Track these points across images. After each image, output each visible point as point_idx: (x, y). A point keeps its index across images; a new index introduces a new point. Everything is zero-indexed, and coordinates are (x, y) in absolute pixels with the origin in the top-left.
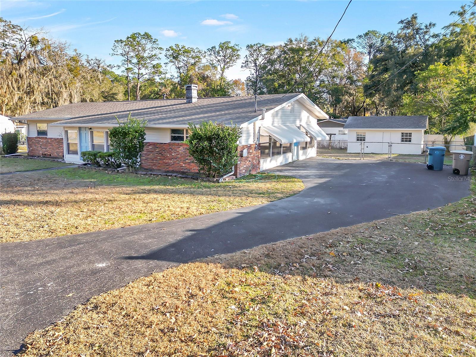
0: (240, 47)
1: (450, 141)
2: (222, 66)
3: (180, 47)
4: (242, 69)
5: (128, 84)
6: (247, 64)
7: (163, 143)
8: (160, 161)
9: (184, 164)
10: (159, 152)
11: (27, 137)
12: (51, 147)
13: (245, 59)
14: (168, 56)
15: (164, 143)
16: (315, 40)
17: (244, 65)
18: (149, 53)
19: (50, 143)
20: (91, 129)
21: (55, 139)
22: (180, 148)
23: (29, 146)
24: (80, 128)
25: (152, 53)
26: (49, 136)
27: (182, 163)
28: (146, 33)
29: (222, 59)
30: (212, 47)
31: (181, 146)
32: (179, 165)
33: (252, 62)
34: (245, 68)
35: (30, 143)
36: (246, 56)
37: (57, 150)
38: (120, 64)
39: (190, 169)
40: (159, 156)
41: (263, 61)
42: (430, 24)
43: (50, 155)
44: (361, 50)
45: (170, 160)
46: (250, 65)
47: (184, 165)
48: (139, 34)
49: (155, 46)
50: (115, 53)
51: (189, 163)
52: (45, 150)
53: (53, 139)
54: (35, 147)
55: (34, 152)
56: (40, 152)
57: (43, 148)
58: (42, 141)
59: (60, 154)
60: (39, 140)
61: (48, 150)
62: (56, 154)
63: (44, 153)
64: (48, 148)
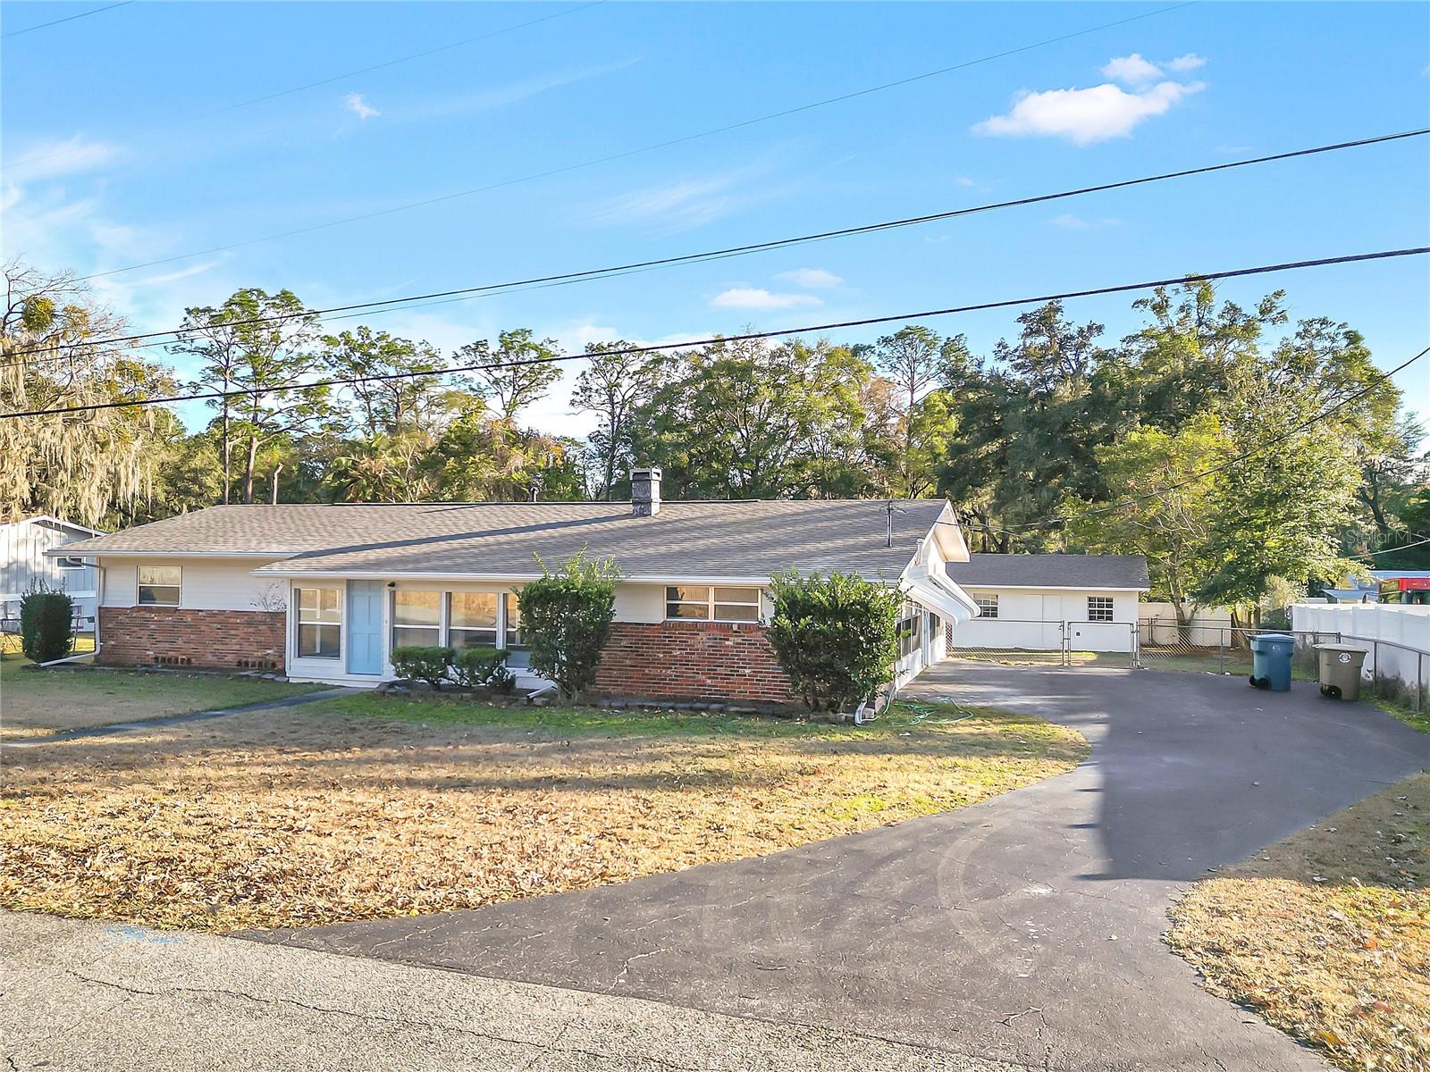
0: (559, 348)
1: (1192, 618)
2: (508, 396)
3: (374, 336)
4: (572, 409)
5: (224, 439)
6: (590, 396)
7: (643, 624)
8: (632, 670)
9: (709, 678)
10: (631, 647)
11: (100, 608)
12: (192, 637)
13: (580, 382)
14: (333, 358)
15: (648, 624)
16: (789, 345)
17: (578, 398)
18: (290, 349)
19: (190, 626)
20: (392, 585)
21: (211, 614)
22: (699, 637)
23: (105, 634)
24: (350, 583)
25: (297, 350)
26: (185, 604)
27: (704, 677)
28: (284, 293)
29: (504, 377)
30: (477, 344)
31: (702, 631)
32: (695, 681)
33: (603, 392)
34: (581, 408)
35: (110, 626)
36: (584, 373)
37: (215, 647)
38: (198, 379)
39: (730, 691)
40: (630, 659)
41: (632, 390)
42: (1090, 328)
43: (189, 660)
44: (886, 375)
45: (663, 668)
46: (596, 399)
47: (709, 681)
48: (260, 292)
49: (309, 329)
50: (183, 345)
51: (726, 675)
52: (167, 645)
53: (204, 614)
54: (128, 637)
55: (122, 651)
56: (148, 652)
57: (161, 639)
58: (159, 619)
59: (229, 658)
60: (148, 615)
61: (183, 647)
62: (210, 657)
63: (164, 655)
64: (180, 642)
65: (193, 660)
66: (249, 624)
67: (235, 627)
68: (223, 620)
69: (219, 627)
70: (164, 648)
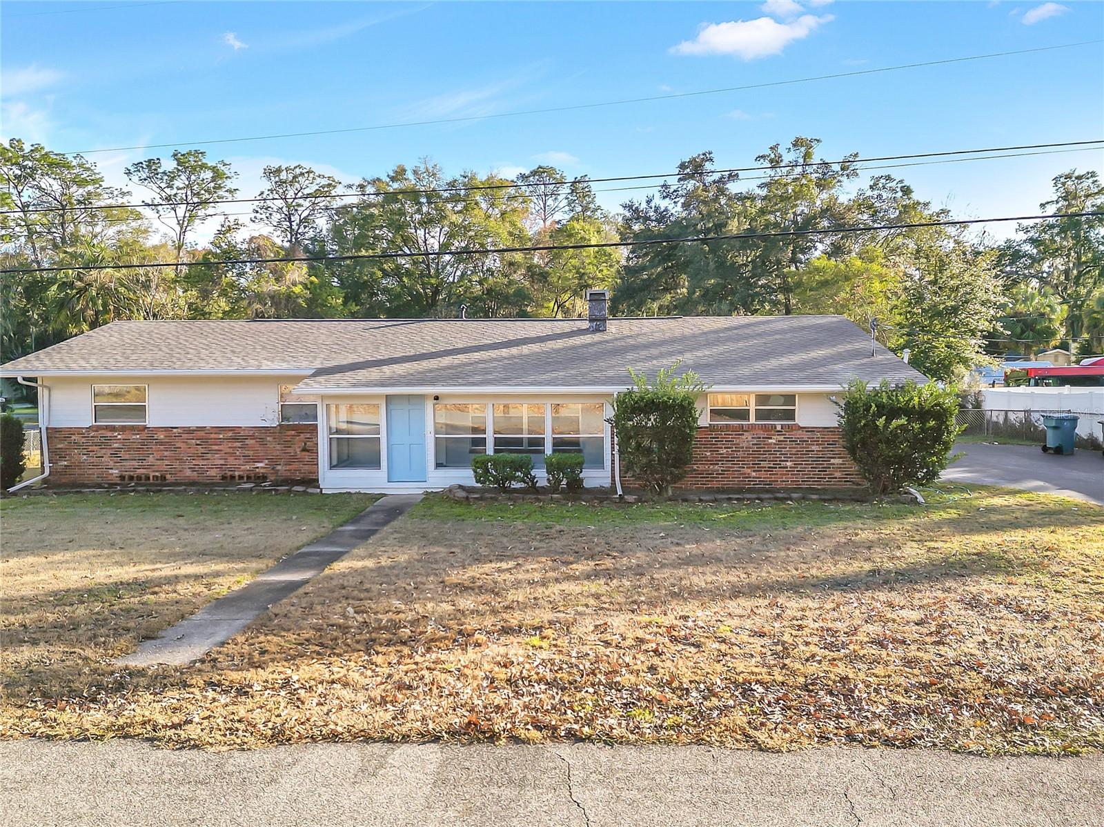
11: (48, 429)
12: (166, 453)
19: (162, 444)
20: (437, 398)
22: (744, 437)
24: (389, 398)
26: (153, 422)
27: (749, 470)
31: (746, 431)
32: (741, 474)
35: (61, 446)
37: (194, 462)
43: (163, 476)
45: (711, 464)
47: (754, 474)
51: (769, 467)
52: (135, 463)
53: (179, 430)
54: (85, 457)
55: (77, 471)
56: (111, 471)
57: (127, 457)
58: (124, 437)
59: (213, 473)
60: (109, 434)
61: (155, 464)
62: (188, 473)
63: (132, 473)
64: (151, 458)
65: (168, 476)
66: (235, 439)
67: (219, 442)
68: (203, 437)
69: (198, 442)
70: (131, 466)
